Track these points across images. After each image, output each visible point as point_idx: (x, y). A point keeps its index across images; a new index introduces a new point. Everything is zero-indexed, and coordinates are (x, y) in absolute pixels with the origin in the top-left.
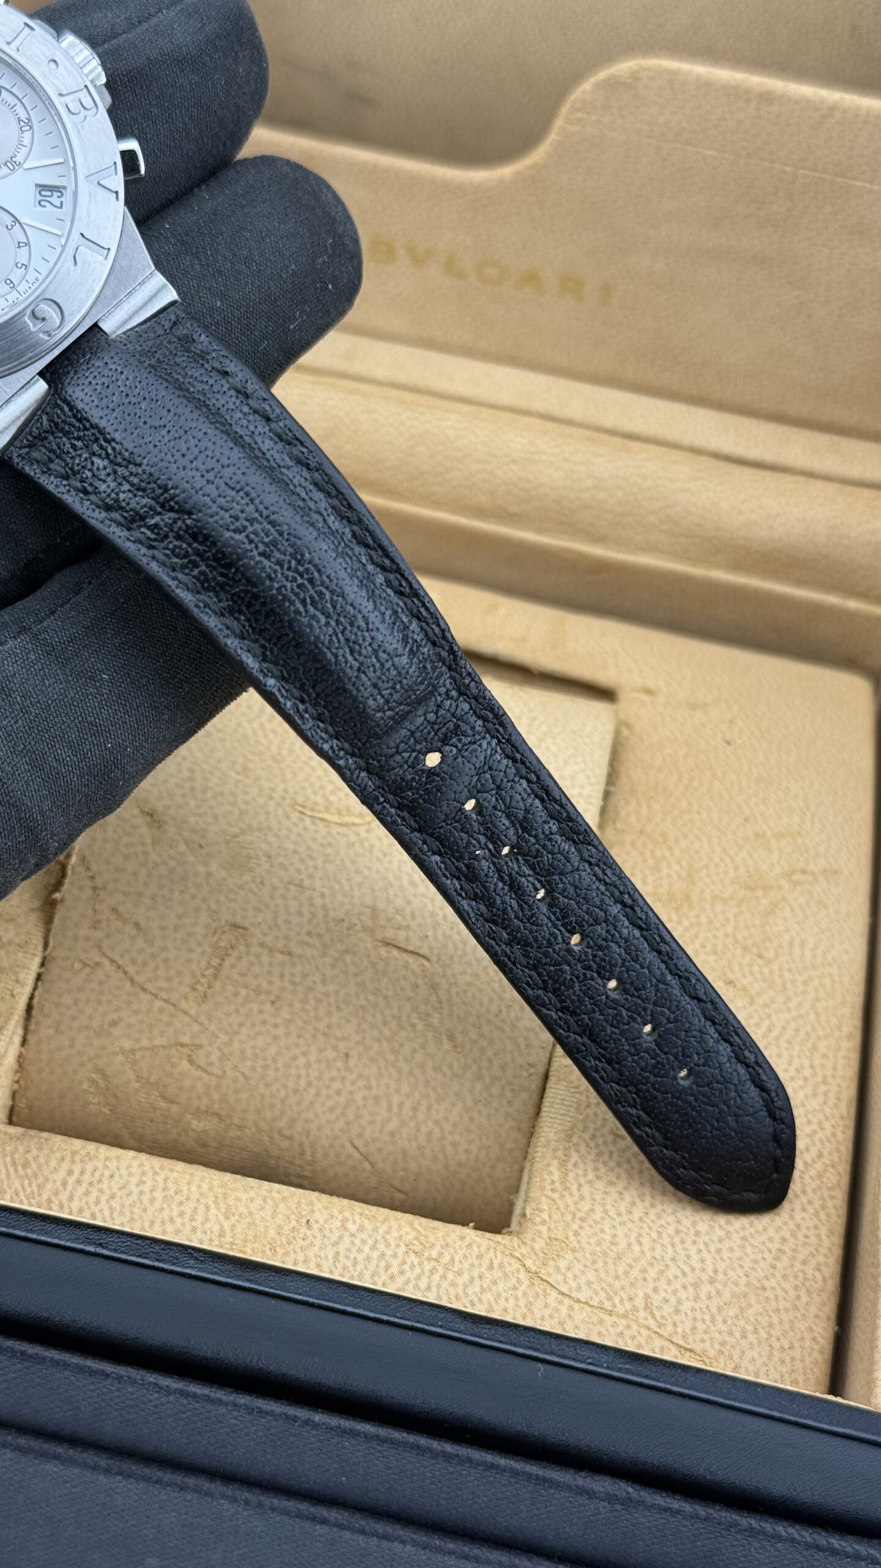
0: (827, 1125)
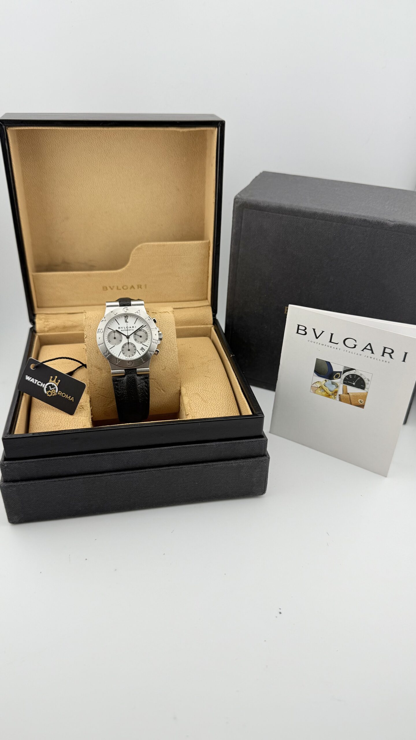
0: (228, 391)
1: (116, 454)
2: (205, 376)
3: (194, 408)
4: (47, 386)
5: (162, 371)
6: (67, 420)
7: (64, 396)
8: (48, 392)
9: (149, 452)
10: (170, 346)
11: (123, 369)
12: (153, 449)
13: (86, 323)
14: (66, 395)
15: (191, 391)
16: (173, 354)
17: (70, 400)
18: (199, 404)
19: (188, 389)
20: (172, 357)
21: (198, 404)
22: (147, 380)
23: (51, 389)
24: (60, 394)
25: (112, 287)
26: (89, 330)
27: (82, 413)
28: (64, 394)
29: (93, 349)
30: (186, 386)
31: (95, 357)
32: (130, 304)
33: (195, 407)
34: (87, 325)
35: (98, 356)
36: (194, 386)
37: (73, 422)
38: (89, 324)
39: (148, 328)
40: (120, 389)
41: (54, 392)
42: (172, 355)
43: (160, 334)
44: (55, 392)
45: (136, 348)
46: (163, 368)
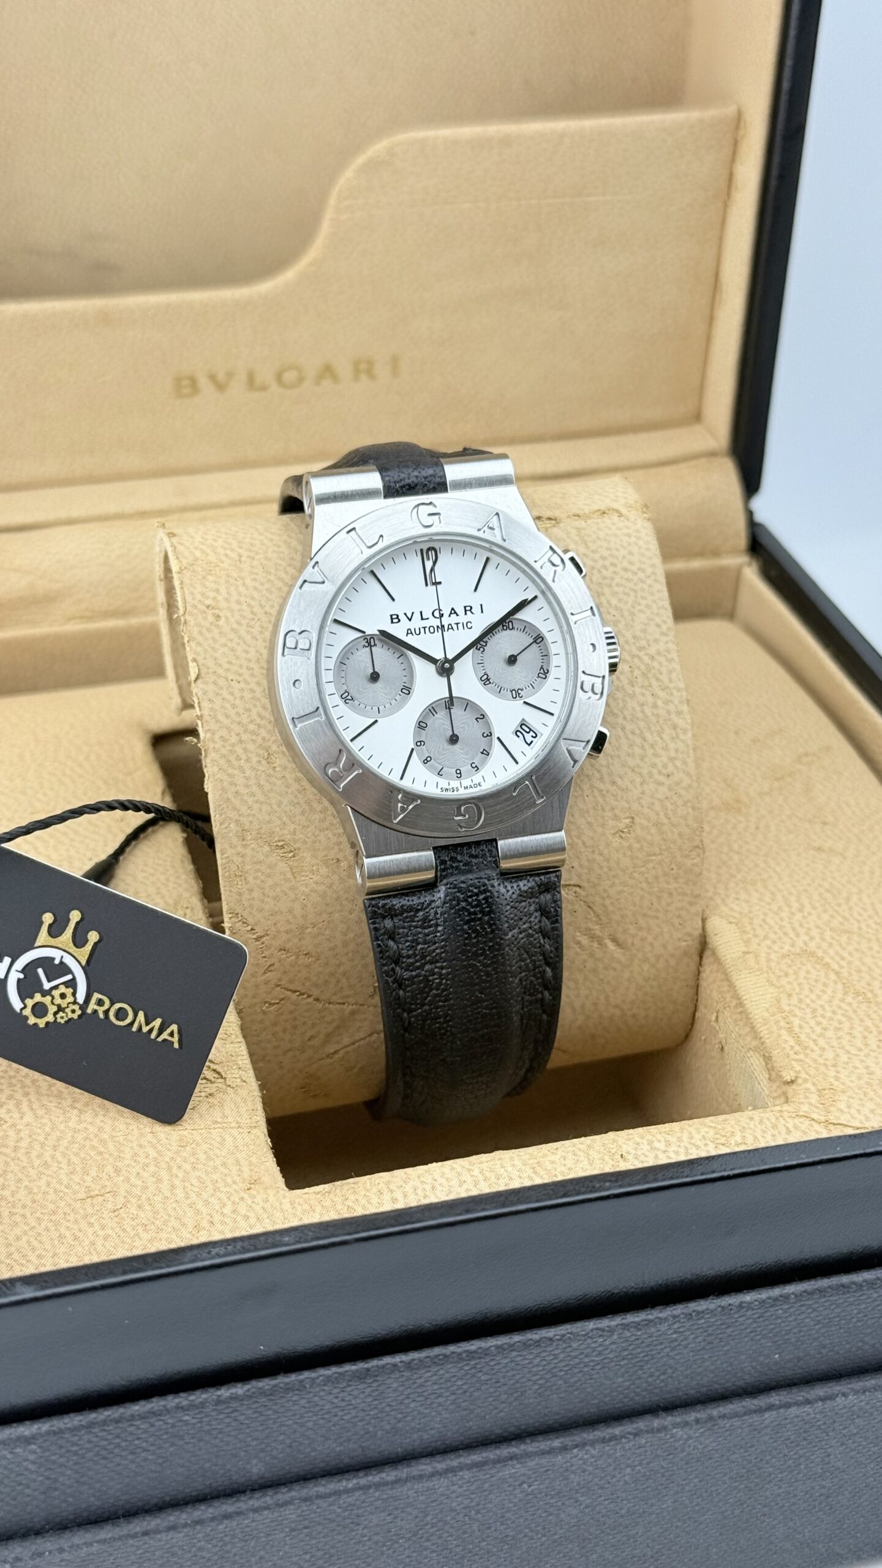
1: (486, 1352)
2: (817, 845)
3: (814, 1037)
4: (23, 971)
5: (616, 841)
6: (153, 1154)
7: (123, 1020)
8: (30, 1003)
9: (663, 1327)
10: (650, 699)
11: (429, 849)
12: (678, 1309)
13: (192, 594)
14: (136, 1015)
15: (774, 942)
16: (672, 746)
17: (160, 1039)
18: (834, 1013)
19: (749, 928)
20: (665, 759)
21: (829, 1014)
22: (548, 896)
23: (47, 986)
24: (101, 1010)
25: (221, 377)
26: (209, 635)
27: (221, 1104)
28: (120, 1009)
29: (241, 741)
30: (732, 909)
31: (259, 785)
32: (438, 480)
33: (821, 1035)
34: (195, 607)
35: (273, 780)
36: (780, 908)
37: (187, 1167)
38: (208, 602)
39: (547, 612)
40: (409, 957)
41: (63, 1006)
42: (666, 749)
43: (611, 641)
44: (71, 999)
45: (488, 724)
46: (621, 826)
